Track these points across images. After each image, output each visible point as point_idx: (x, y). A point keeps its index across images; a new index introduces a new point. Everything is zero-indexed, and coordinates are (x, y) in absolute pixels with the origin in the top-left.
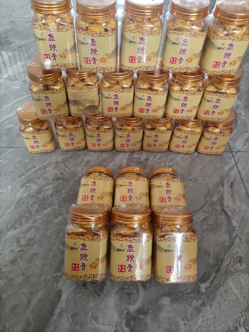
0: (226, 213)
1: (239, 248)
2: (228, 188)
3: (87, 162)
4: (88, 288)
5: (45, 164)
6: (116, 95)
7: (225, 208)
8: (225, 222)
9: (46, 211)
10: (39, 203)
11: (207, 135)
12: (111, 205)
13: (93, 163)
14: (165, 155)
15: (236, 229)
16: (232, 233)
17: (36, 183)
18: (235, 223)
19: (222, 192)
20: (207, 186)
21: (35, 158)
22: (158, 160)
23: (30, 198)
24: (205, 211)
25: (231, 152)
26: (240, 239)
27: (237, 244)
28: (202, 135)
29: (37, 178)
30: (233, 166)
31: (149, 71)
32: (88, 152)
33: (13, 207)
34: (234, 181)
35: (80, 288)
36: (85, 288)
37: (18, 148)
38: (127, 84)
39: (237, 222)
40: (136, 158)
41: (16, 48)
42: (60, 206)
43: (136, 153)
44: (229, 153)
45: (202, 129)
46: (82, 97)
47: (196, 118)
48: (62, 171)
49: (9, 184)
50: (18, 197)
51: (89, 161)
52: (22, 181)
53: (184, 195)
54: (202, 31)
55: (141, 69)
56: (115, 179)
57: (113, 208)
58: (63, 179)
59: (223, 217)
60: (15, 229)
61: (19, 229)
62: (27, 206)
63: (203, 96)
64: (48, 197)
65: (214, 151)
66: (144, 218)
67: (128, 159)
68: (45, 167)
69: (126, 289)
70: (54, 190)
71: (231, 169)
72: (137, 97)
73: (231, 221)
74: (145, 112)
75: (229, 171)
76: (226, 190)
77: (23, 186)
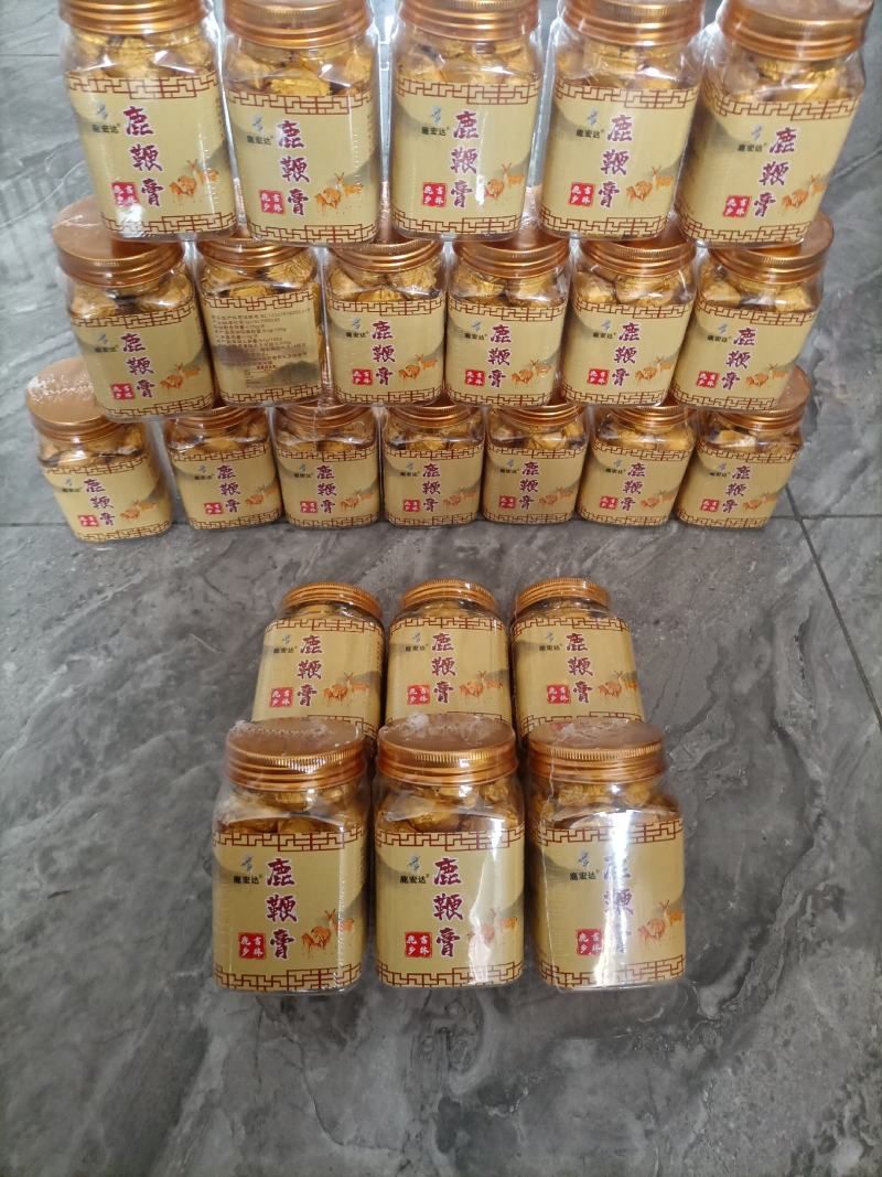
0: (784, 736)
1: (834, 857)
2: (791, 646)
3: (287, 568)
4: (303, 1019)
5: (137, 579)
6: (382, 326)
7: (779, 718)
8: (783, 768)
9: (142, 751)
10: (116, 721)
11: (710, 460)
12: (373, 718)
13: (306, 572)
14: (565, 534)
15: (822, 790)
16: (808, 806)
17: (106, 648)
18: (818, 769)
19: (768, 659)
20: (716, 640)
21: (98, 560)
22: (541, 555)
23: (83, 703)
24: (709, 732)
25: (799, 518)
26: (837, 826)
27: (824, 844)
28: (694, 459)
29: (109, 632)
30: (804, 568)
31: (497, 236)
32: (289, 531)
33: (24, 740)
34: (808, 621)
35: (273, 1020)
36: (291, 1020)
37: (37, 524)
38: (419, 283)
39: (823, 767)
40: (461, 549)
41: (21, 164)
42: (194, 730)
43: (461, 529)
44: (793, 522)
45: (693, 440)
46: (260, 336)
47: (670, 399)
48: (199, 604)
49: (8, 658)
50: (41, 702)
51: (292, 566)
52: (53, 645)
53: (634, 675)
54: (683, 85)
55: (466, 228)
56: (386, 624)
57: (384, 731)
58: (202, 633)
59: (776, 749)
60: (34, 816)
61: (49, 817)
62: (77, 735)
63: (692, 319)
64: (150, 697)
65: (739, 515)
66: (492, 760)
67: (435, 553)
68: (136, 592)
69: (436, 1016)
70: (170, 672)
71: (800, 577)
72: (456, 329)
73: (801, 764)
74: (488, 381)
75: (789, 584)
76: (783, 652)
77: (57, 662)
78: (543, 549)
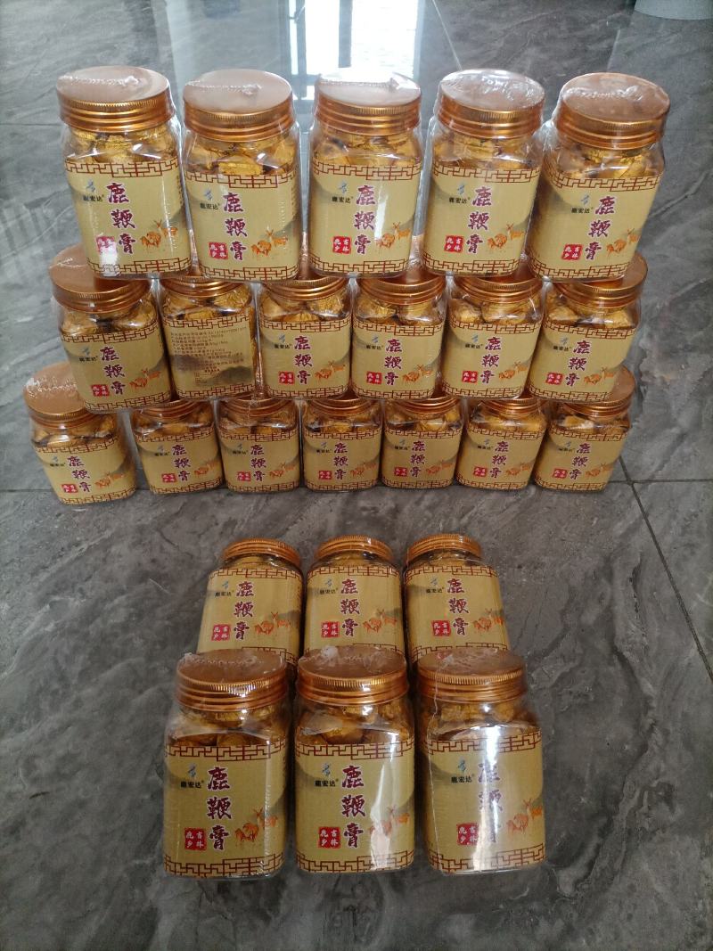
0: (623, 660)
1: (664, 759)
2: (627, 586)
3: (226, 525)
4: (235, 899)
5: (107, 534)
6: (301, 340)
7: (618, 644)
8: (622, 686)
9: (109, 674)
10: (89, 650)
11: (559, 439)
12: (294, 651)
13: (242, 528)
14: (446, 496)
15: (654, 704)
16: (643, 717)
17: (81, 590)
18: (650, 686)
19: (608, 598)
20: (567, 580)
21: (77, 519)
22: (427, 513)
23: (62, 636)
24: (563, 656)
25: (631, 483)
26: (666, 733)
27: (656, 748)
28: (546, 438)
29: (84, 579)
30: (635, 524)
31: (390, 274)
32: (228, 495)
33: (14, 666)
34: (640, 565)
35: (211, 900)
36: (226, 901)
37: (29, 490)
38: (331, 309)
39: (654, 685)
40: (364, 509)
42: (150, 658)
43: (364, 493)
44: (626, 486)
45: (545, 424)
46: (208, 348)
47: (526, 393)
48: (156, 555)
50: (29, 635)
51: (231, 523)
52: (39, 589)
53: (501, 611)
54: (528, 166)
55: (366, 269)
56: (304, 572)
57: (303, 660)
58: (158, 578)
59: (615, 670)
60: (21, 729)
61: (32, 730)
62: (56, 662)
63: (541, 334)
64: (115, 630)
65: (582, 481)
66: (388, 685)
67: (343, 513)
68: (106, 545)
69: (345, 896)
71: (632, 530)
72: (359, 341)
73: (637, 682)
74: (385, 381)
75: (625, 536)
76: (620, 591)
77: (42, 602)
78: (430, 508)
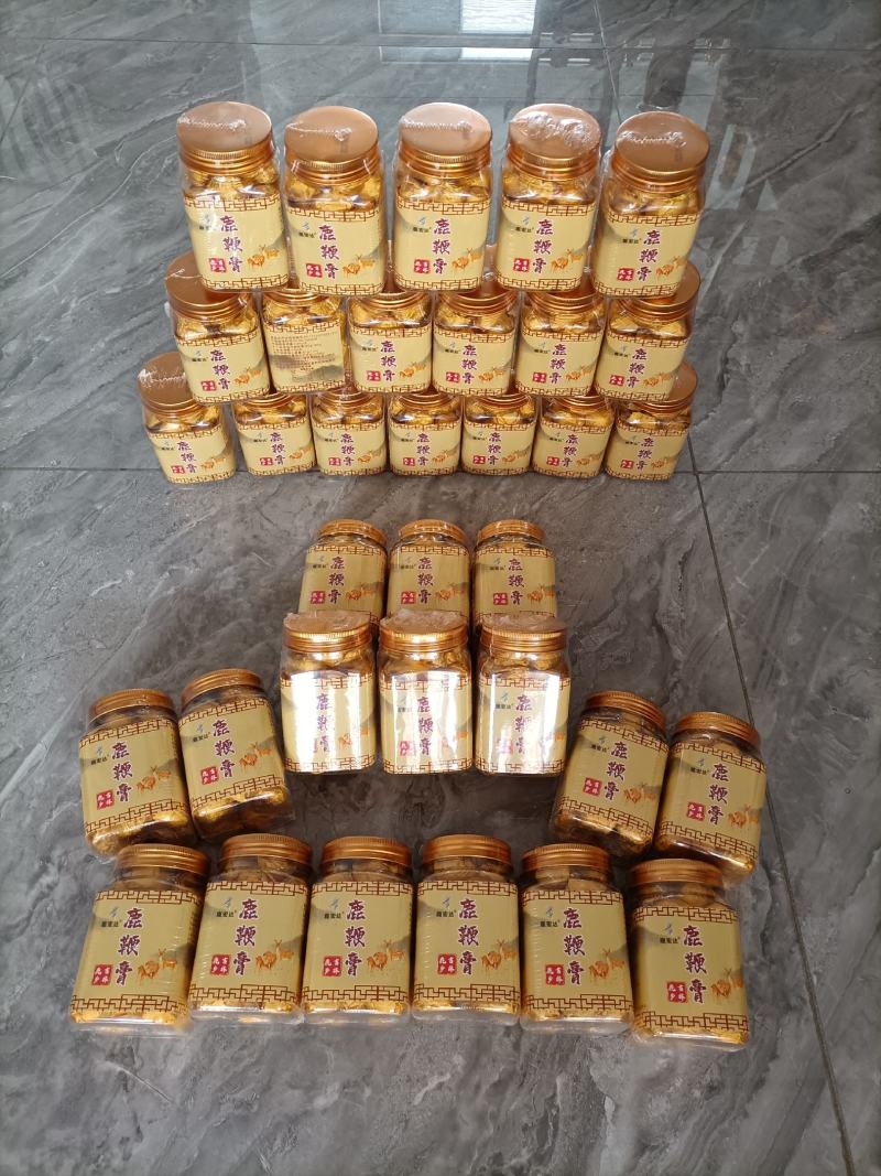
0: (660, 630)
1: (681, 708)
2: (676, 568)
3: (318, 506)
5: (213, 511)
7: (658, 618)
8: (656, 651)
9: (224, 631)
10: (205, 611)
12: (377, 611)
13: (333, 509)
14: (522, 483)
15: (681, 667)
16: (669, 675)
17: (194, 561)
18: (680, 652)
19: (657, 578)
20: (623, 563)
21: (185, 497)
22: (504, 499)
23: (182, 598)
24: (609, 626)
25: (696, 473)
26: (686, 689)
27: (676, 700)
28: (614, 431)
29: (196, 550)
30: (694, 512)
31: (465, 290)
32: (320, 477)
33: (145, 622)
34: (691, 550)
37: (139, 470)
38: (412, 317)
39: (683, 651)
40: (445, 494)
42: (257, 619)
43: (446, 478)
44: (691, 476)
45: (612, 419)
46: (304, 349)
47: (593, 391)
48: (257, 531)
49: (128, 566)
50: (154, 597)
51: (323, 504)
52: (158, 558)
53: (553, 587)
54: (587, 203)
55: (444, 286)
56: (389, 550)
57: (384, 622)
58: (260, 552)
59: (654, 639)
60: (156, 671)
61: (165, 672)
62: (179, 620)
63: (604, 341)
64: (227, 595)
65: (647, 471)
66: (450, 639)
67: (425, 497)
68: (212, 521)
69: (416, 797)
70: (239, 579)
71: (691, 517)
72: (439, 346)
73: (669, 649)
74: (462, 380)
75: (682, 523)
76: (668, 574)
77: (162, 570)
78: (505, 494)
